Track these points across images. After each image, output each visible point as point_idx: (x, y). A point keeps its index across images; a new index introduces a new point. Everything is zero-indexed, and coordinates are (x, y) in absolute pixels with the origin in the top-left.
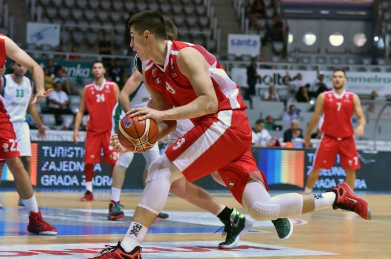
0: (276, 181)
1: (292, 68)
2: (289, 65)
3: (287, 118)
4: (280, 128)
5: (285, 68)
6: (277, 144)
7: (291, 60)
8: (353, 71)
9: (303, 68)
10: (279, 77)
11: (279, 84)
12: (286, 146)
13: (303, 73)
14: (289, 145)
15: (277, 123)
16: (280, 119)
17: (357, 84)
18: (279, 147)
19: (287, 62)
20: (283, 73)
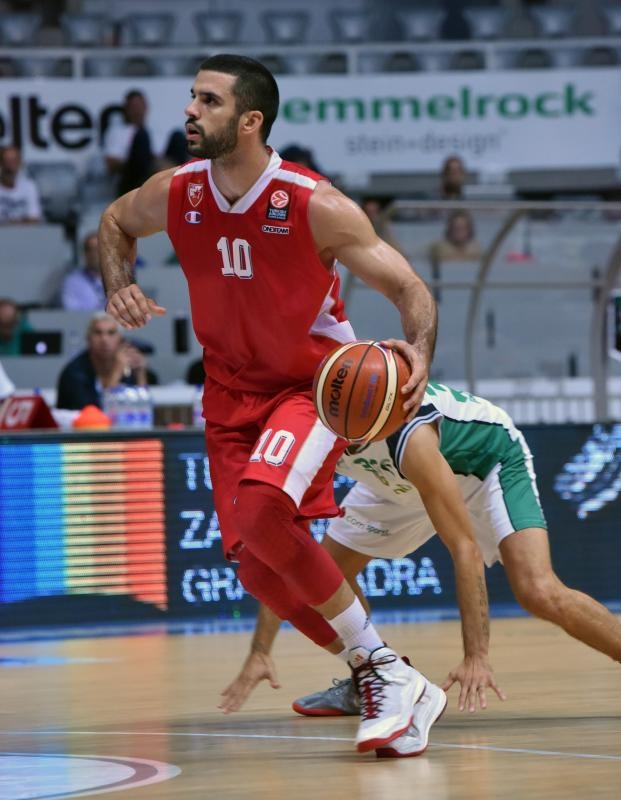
0: (44, 586)
3: (81, 295)
4: (54, 342)
5: (62, 70)
6: (41, 417)
8: (361, 71)
9: (144, 68)
10: (36, 110)
11: (40, 144)
12: (76, 423)
13: (146, 86)
14: (95, 420)
15: (39, 321)
16: (55, 303)
17: (384, 127)
18: (50, 432)
19: (69, 42)
20: (53, 93)
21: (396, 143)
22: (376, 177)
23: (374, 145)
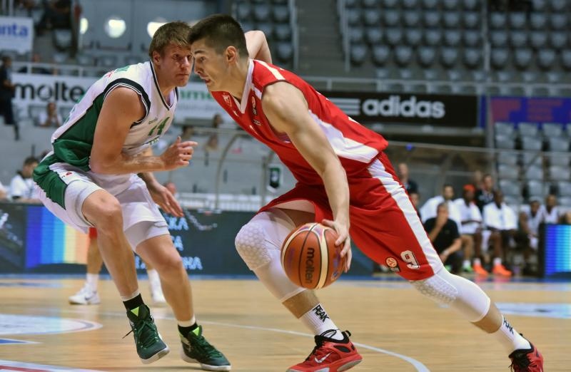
1: (85, 75)
2: (81, 69)
5: (75, 74)
7: (84, 60)
10: (64, 88)
11: (65, 99)
17: (191, 101)
19: (78, 64)
20: (71, 82)
21: (194, 108)
22: (188, 120)
23: (187, 108)
